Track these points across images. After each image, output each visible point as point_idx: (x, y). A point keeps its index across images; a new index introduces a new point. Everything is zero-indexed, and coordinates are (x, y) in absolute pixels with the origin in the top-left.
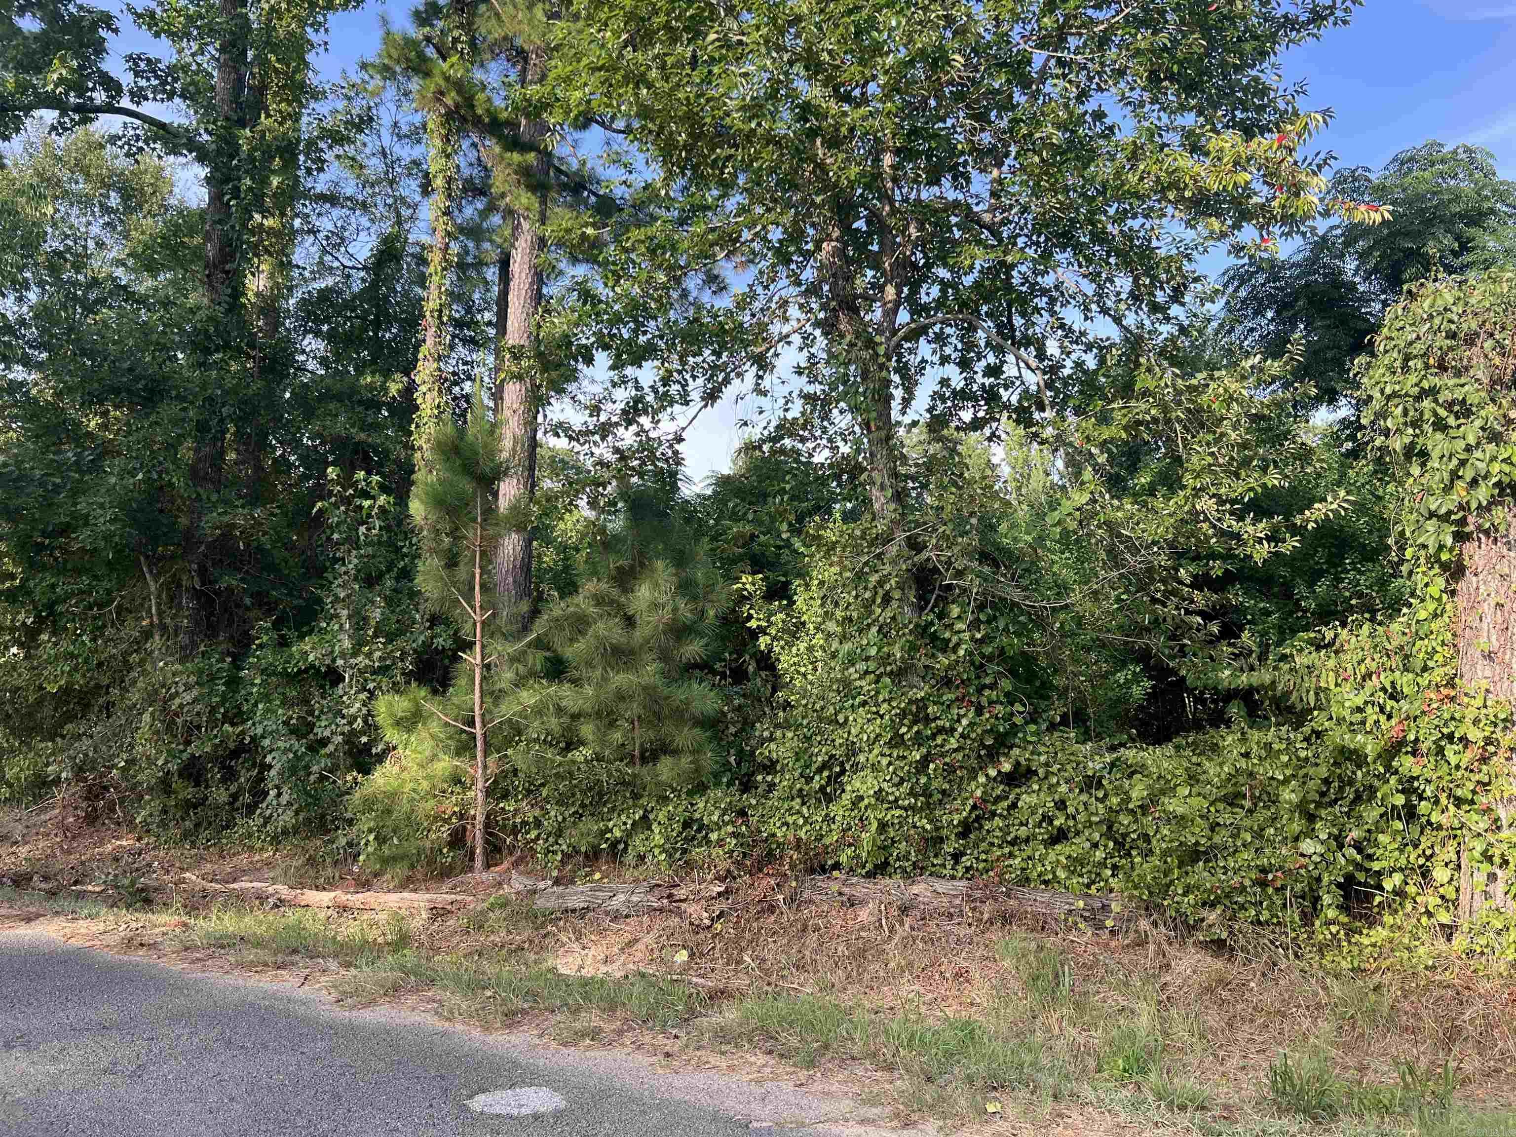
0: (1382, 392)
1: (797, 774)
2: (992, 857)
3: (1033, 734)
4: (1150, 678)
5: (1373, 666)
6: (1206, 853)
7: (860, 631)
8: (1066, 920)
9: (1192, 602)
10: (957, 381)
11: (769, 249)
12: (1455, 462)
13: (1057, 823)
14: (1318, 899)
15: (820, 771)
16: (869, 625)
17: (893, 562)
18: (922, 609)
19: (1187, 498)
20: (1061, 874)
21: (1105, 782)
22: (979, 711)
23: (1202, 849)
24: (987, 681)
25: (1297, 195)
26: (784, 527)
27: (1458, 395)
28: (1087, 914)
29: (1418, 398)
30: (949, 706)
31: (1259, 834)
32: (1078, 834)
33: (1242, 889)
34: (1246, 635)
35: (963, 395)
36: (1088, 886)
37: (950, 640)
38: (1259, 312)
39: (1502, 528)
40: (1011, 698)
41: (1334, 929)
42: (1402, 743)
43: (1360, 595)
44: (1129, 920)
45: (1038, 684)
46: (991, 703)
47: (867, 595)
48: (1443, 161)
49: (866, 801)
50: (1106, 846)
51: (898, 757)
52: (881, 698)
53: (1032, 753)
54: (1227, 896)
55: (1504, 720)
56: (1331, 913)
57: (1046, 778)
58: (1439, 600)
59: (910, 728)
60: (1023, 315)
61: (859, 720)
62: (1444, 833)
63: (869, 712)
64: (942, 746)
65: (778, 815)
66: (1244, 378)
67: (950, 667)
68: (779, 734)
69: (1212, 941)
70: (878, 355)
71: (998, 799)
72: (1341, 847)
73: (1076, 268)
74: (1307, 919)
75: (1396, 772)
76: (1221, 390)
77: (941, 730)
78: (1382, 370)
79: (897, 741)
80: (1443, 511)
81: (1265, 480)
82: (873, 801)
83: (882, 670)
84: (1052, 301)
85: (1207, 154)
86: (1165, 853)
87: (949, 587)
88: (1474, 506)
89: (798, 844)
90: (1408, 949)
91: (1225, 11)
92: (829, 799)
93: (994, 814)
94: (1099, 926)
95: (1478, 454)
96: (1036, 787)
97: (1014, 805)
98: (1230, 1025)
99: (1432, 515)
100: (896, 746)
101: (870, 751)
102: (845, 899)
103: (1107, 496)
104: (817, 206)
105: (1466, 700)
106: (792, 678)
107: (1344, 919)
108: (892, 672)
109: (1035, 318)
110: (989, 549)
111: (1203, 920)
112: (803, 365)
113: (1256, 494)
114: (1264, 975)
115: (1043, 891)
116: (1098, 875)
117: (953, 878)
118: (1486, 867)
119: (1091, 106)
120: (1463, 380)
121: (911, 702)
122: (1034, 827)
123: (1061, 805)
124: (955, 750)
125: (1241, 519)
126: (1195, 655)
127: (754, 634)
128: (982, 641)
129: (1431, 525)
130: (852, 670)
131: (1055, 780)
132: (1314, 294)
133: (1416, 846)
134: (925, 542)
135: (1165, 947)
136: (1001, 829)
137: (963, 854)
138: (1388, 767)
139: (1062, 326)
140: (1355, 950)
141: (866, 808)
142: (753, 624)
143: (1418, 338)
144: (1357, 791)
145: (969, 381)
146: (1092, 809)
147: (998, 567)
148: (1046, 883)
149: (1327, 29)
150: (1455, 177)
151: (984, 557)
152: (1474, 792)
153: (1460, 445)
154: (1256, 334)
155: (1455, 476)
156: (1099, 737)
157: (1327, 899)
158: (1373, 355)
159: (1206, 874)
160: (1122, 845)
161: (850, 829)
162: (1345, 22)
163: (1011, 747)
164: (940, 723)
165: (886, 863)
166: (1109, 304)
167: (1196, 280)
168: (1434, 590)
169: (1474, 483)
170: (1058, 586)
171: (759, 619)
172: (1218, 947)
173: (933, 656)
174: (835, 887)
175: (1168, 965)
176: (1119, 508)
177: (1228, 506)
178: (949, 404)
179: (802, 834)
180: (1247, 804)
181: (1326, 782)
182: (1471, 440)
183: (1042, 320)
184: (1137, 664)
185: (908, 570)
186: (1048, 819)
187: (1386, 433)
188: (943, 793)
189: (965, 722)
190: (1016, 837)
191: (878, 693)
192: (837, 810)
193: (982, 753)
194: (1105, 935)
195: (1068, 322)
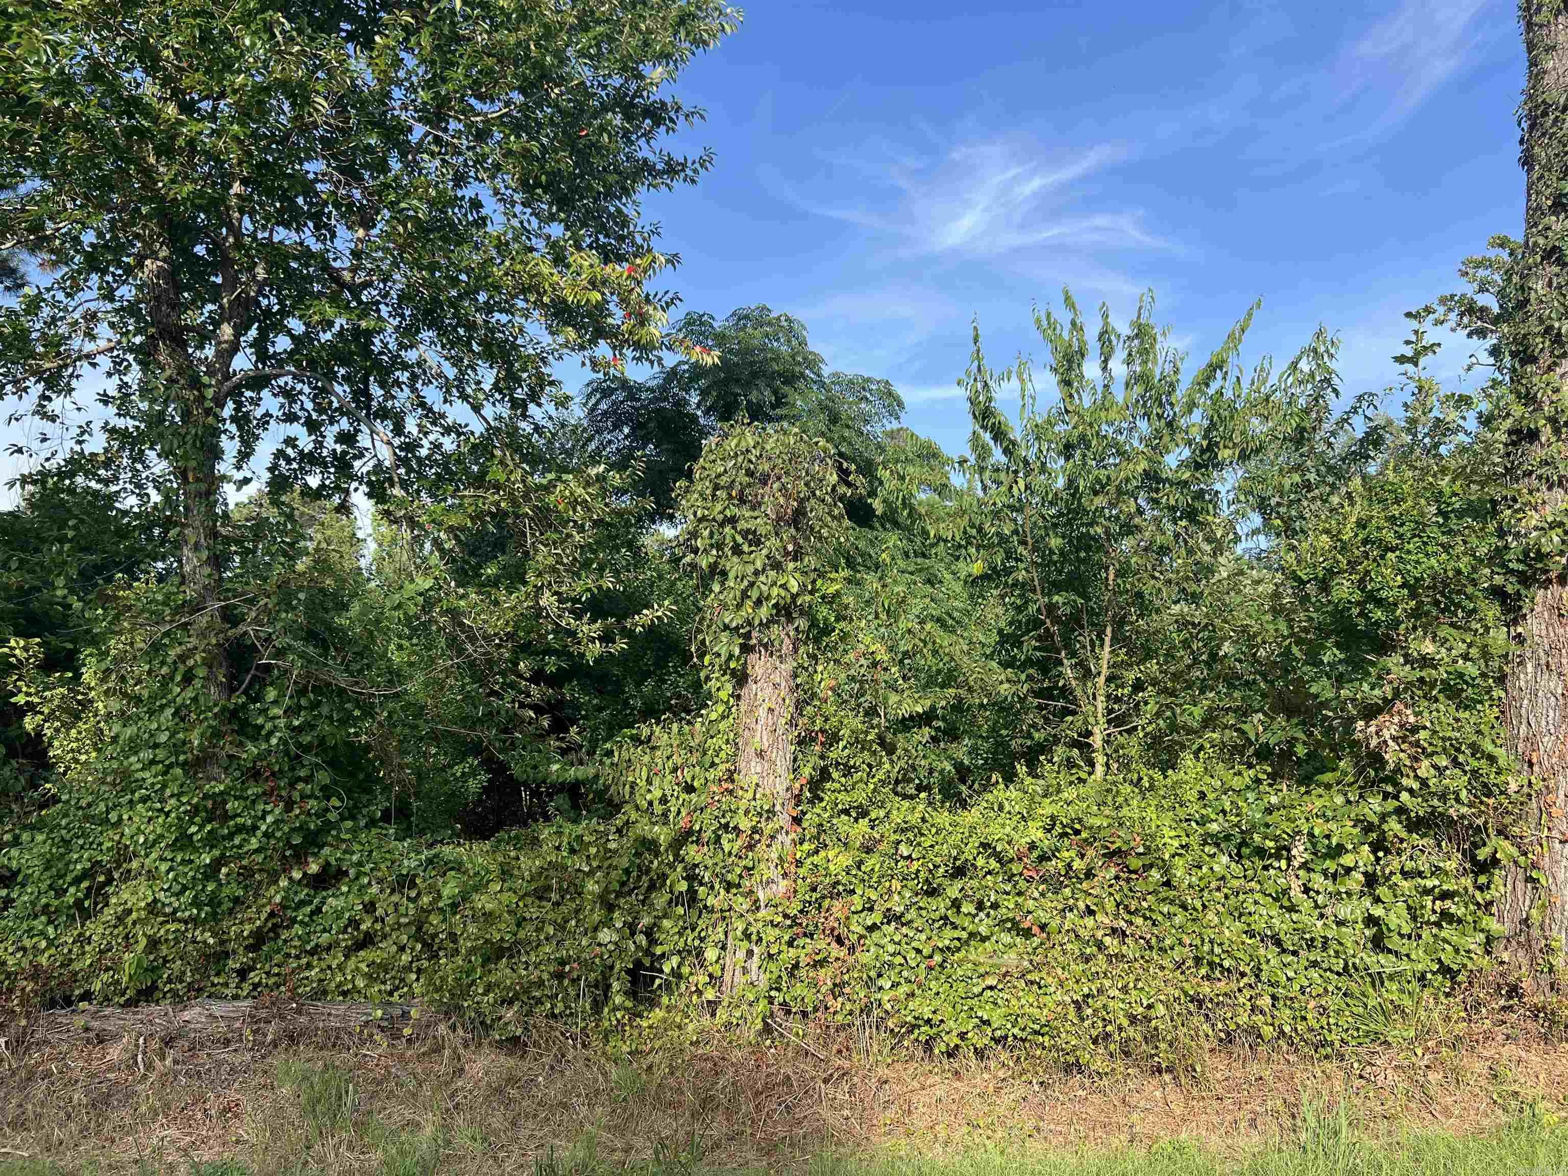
0: (695, 514)
1: (44, 886)
2: (284, 970)
3: (348, 831)
4: (487, 772)
5: (679, 761)
6: (509, 949)
7: (151, 712)
8: (362, 1032)
9: (528, 695)
10: (306, 442)
11: (77, 251)
12: (746, 583)
13: (363, 927)
14: (609, 986)
15: (77, 881)
16: (162, 707)
17: (202, 635)
18: (232, 690)
19: (528, 595)
20: (361, 983)
21: (418, 881)
22: (289, 805)
23: (506, 945)
24: (302, 773)
25: (642, 324)
26: (60, 582)
27: (751, 525)
28: (386, 1024)
29: (722, 525)
30: (253, 802)
31: (561, 927)
32: (385, 937)
33: (540, 984)
34: (574, 729)
35: (311, 459)
36: (391, 994)
37: (262, 727)
38: (617, 426)
39: (776, 643)
40: (327, 792)
41: (619, 1015)
42: (689, 832)
43: (679, 696)
44: (428, 1026)
45: (361, 776)
46: (304, 797)
47: (165, 670)
48: (770, 324)
49: (134, 915)
50: (413, 949)
51: (183, 860)
52: (168, 792)
53: (345, 852)
54: (526, 991)
55: (768, 811)
56: (618, 1000)
57: (357, 878)
58: (727, 703)
59: (201, 827)
60: (382, 385)
61: (136, 819)
62: (716, 916)
63: (150, 809)
64: (240, 847)
65: (12, 938)
66: (588, 484)
67: (260, 757)
68: (25, 837)
69: (507, 1039)
70: (204, 398)
71: (302, 903)
72: (633, 934)
73: (439, 348)
74: (597, 1007)
75: (683, 860)
76: (567, 493)
77: (240, 829)
78: (696, 496)
79: (183, 842)
80: (734, 625)
81: (601, 582)
82: (143, 914)
83: (173, 759)
84: (414, 378)
85: (568, 266)
86: (472, 951)
87: (268, 668)
88: (757, 622)
89: (36, 973)
90: (680, 1027)
91: (594, 139)
92: (86, 915)
93: (294, 921)
94: (396, 1035)
95: (762, 578)
96: (345, 889)
97: (318, 910)
98: (514, 1124)
99: (726, 627)
100: (181, 849)
101: (147, 855)
102: (92, 1035)
103: (453, 584)
104: (143, 217)
105: (740, 793)
106: (68, 768)
107: (629, 1004)
108: (186, 762)
109: (395, 391)
110: (319, 628)
111: (500, 1018)
112: (110, 393)
113: (592, 594)
114: (552, 1068)
115: (340, 1004)
116: (402, 980)
117: (236, 997)
118: (745, 944)
119: (468, 192)
120: (756, 514)
121: (206, 797)
122: (338, 933)
123: (370, 908)
124: (256, 851)
125: (579, 617)
126: (524, 748)
127: (21, 712)
128: (299, 730)
129: (724, 637)
130: (133, 759)
131: (366, 881)
132: (664, 418)
133: (693, 930)
134: (243, 614)
135: (461, 1051)
136: (300, 938)
137: (253, 969)
138: (676, 856)
139: (423, 405)
140: (636, 1033)
141: (134, 923)
142: (21, 699)
143: (725, 471)
144: (651, 879)
145: (319, 444)
146: (402, 910)
147: (326, 649)
148: (345, 994)
149: (678, 184)
150: (778, 340)
151: (311, 636)
152: (741, 876)
153: (750, 569)
154: (614, 447)
155: (745, 595)
156: (422, 833)
157: (616, 986)
158: (691, 481)
159: (508, 971)
160: (431, 948)
161: (110, 950)
162: (693, 181)
163: (321, 847)
164: (239, 820)
165: (153, 988)
166: (469, 391)
167: (552, 383)
168: (723, 695)
169: (758, 603)
170: (390, 673)
171: (28, 694)
172: (513, 1045)
173: (241, 745)
174: (79, 1021)
175: (462, 1070)
176: (462, 597)
177: (569, 605)
178: (295, 465)
179: (43, 960)
180: (554, 896)
181: (627, 872)
182: (759, 565)
183: (403, 395)
184: (476, 757)
185: (218, 645)
186: (354, 923)
187: (695, 551)
188: (236, 900)
189: (270, 819)
190: (317, 945)
191: (164, 786)
192: (95, 929)
193: (288, 853)
194: (401, 1045)
195: (429, 401)
